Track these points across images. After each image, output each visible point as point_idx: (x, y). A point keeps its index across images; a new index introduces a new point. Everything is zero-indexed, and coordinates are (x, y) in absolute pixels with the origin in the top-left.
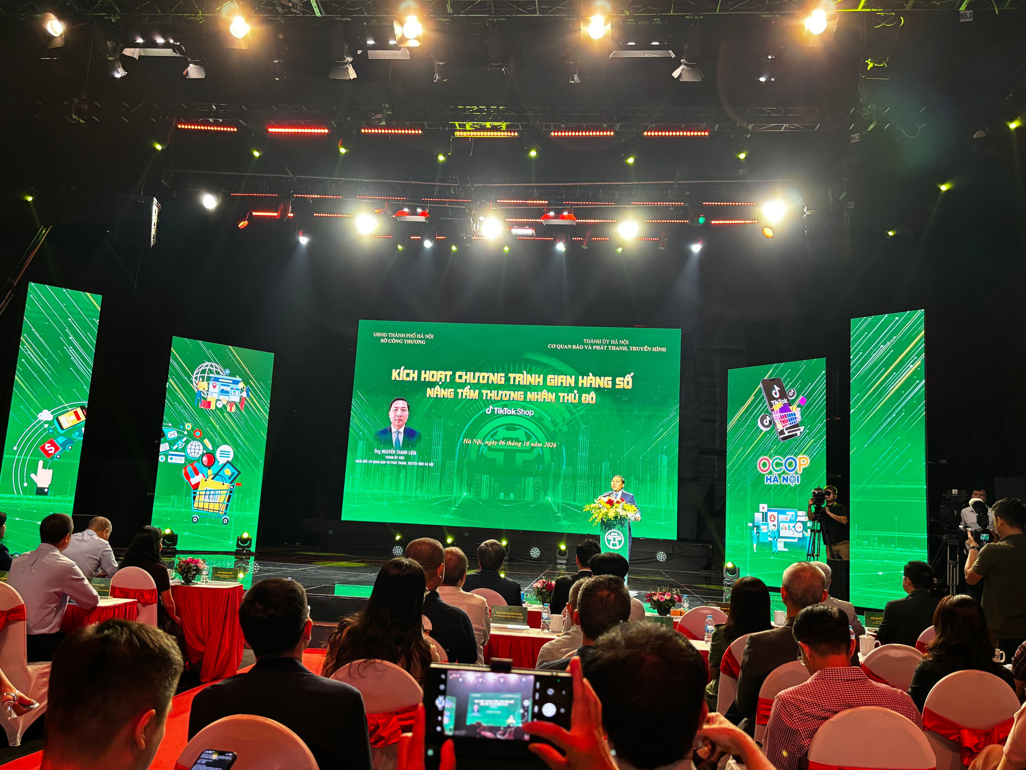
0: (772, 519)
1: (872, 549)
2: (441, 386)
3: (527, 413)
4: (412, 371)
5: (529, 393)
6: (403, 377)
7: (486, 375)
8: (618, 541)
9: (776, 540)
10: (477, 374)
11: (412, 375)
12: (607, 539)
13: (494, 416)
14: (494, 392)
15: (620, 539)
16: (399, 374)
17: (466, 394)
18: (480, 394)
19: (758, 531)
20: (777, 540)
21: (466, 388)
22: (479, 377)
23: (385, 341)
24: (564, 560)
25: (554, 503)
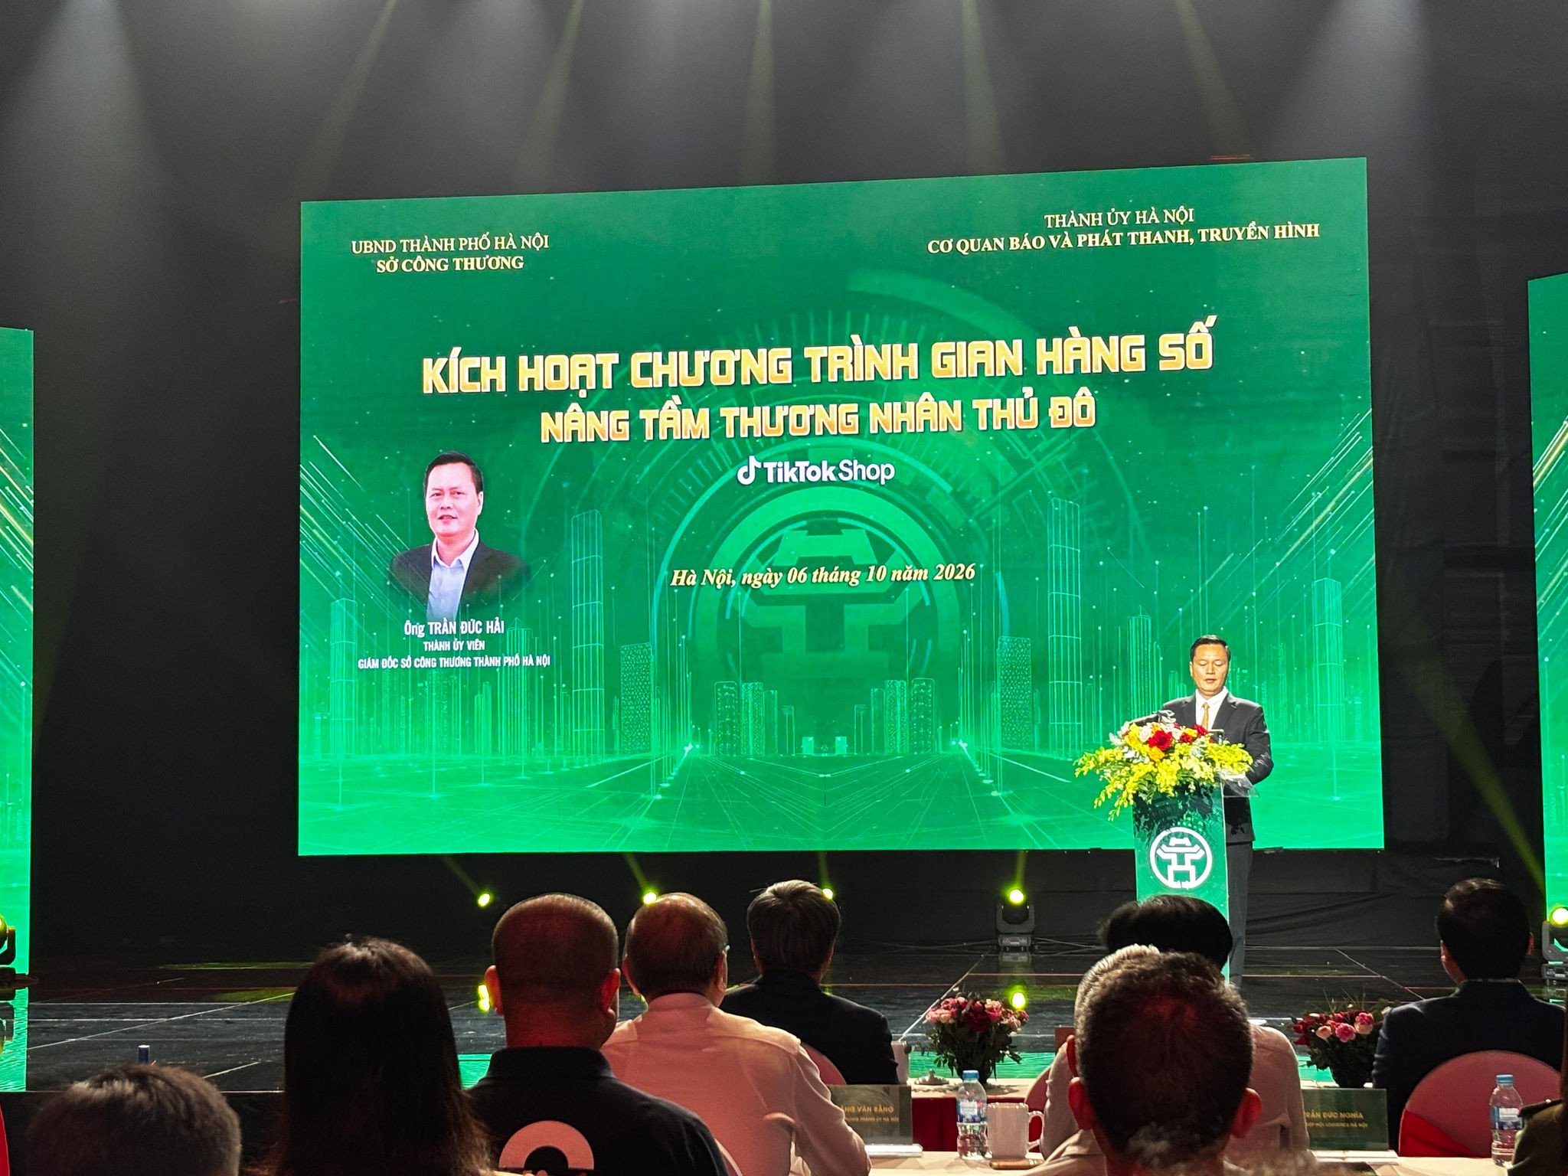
2: (584, 405)
3: (873, 471)
4: (486, 360)
5: (874, 406)
6: (460, 382)
7: (730, 356)
8: (1193, 862)
10: (701, 357)
11: (487, 374)
12: (1157, 857)
13: (765, 489)
14: (761, 413)
15: (1198, 856)
16: (445, 373)
17: (670, 424)
18: (717, 422)
21: (668, 403)
22: (707, 365)
23: (392, 265)
24: (1021, 934)
25: (979, 757)
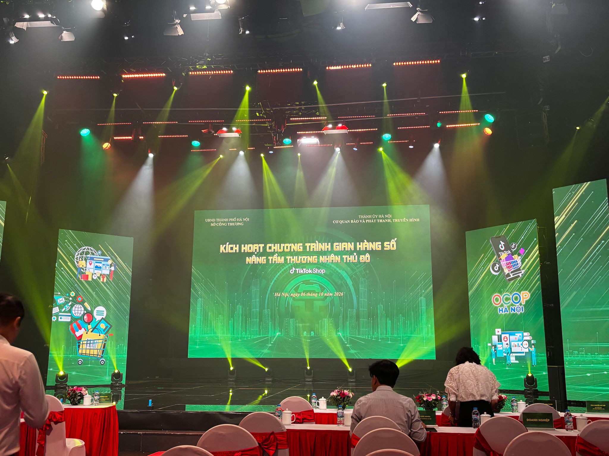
0: (506, 340)
1: (581, 357)
2: (256, 256)
3: (320, 271)
4: (234, 245)
5: (321, 257)
6: (228, 250)
7: (289, 245)
9: (509, 355)
10: (282, 245)
11: (234, 248)
13: (297, 275)
14: (296, 258)
16: (225, 248)
17: (275, 260)
18: (286, 260)
19: (496, 349)
20: (510, 355)
21: (275, 255)
23: (214, 224)
24: (353, 378)
25: (344, 337)
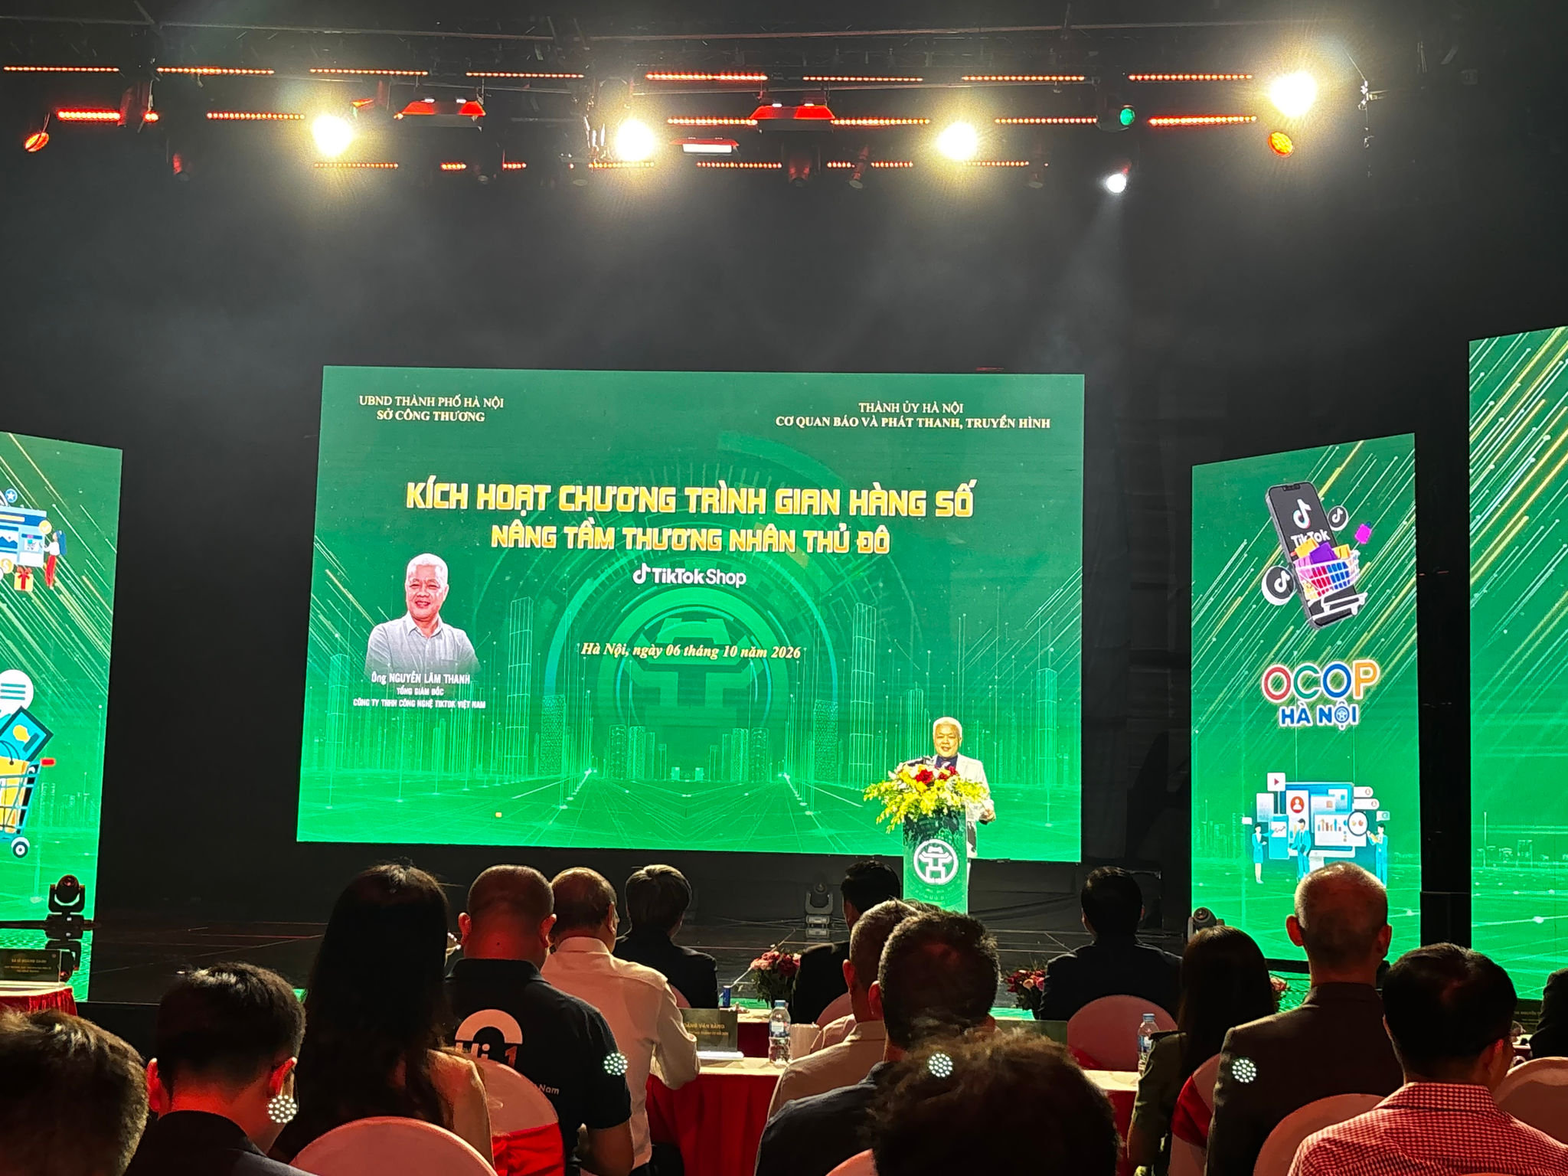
0: (1297, 807)
1: (1522, 866)
2: (524, 521)
3: (731, 578)
4: (454, 486)
5: (733, 532)
6: (434, 501)
7: (632, 492)
8: (944, 865)
9: (1305, 853)
10: (610, 491)
11: (454, 496)
12: (919, 861)
13: (653, 587)
14: (652, 533)
15: (948, 860)
16: (423, 494)
17: (586, 538)
18: (620, 538)
19: (1265, 835)
20: (1308, 854)
21: (585, 523)
22: (615, 497)
23: (388, 415)
24: (823, 915)
25: (798, 786)
